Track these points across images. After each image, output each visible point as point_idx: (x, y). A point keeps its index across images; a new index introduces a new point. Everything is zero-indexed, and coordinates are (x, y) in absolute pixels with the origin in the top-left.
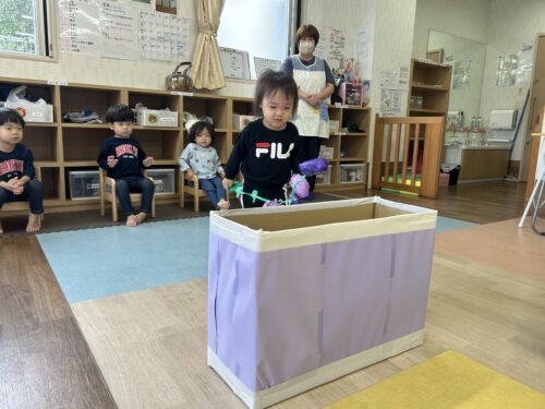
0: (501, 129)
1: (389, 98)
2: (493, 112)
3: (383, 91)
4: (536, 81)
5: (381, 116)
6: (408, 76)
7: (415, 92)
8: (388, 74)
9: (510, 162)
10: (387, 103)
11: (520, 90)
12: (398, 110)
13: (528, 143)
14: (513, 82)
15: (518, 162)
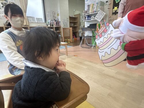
1: (65, 24)
3: (64, 23)
5: (64, 28)
6: (69, 20)
7: (70, 23)
8: (64, 19)
10: (65, 25)
12: (67, 26)
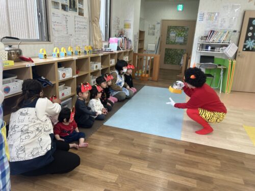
0: (151, 51)
1: (135, 45)
2: (149, 45)
6: (138, 37)
7: (139, 42)
11: (156, 38)
14: (154, 35)
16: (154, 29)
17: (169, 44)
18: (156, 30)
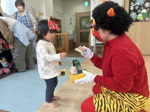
0: (71, 35)
2: (69, 31)
4: (76, 24)
9: (74, 42)
11: (73, 26)
13: (77, 38)
14: (71, 24)
15: (75, 42)
16: (71, 20)
17: (82, 29)
18: (72, 21)
